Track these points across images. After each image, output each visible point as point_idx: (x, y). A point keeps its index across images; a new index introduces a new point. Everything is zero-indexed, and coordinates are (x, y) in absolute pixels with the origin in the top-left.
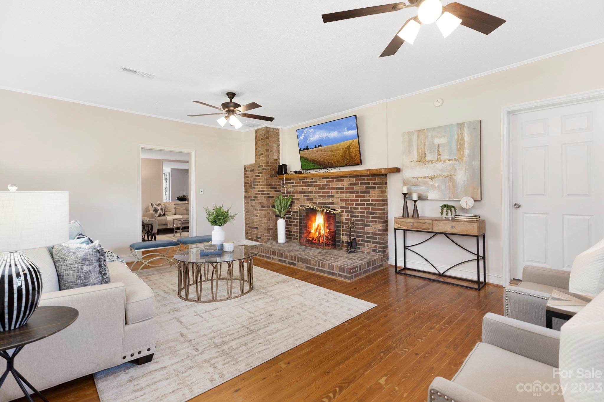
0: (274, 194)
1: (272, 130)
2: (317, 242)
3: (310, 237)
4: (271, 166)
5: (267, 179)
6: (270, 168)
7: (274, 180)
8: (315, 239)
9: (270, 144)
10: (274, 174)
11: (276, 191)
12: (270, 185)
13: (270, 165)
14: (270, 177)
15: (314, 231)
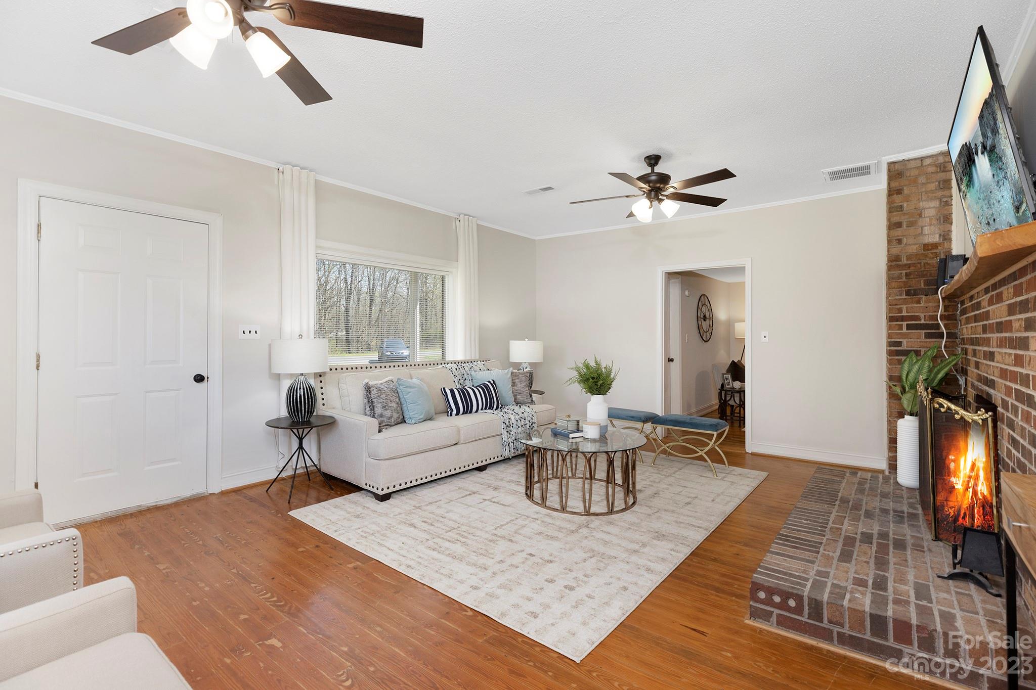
0: (922, 344)
1: (912, 165)
2: (967, 523)
3: (951, 504)
4: (909, 266)
5: (894, 303)
6: (904, 272)
7: (922, 304)
8: (965, 513)
9: (905, 205)
10: (922, 286)
11: (928, 336)
12: (903, 319)
13: (906, 265)
14: (904, 297)
15: (962, 485)
